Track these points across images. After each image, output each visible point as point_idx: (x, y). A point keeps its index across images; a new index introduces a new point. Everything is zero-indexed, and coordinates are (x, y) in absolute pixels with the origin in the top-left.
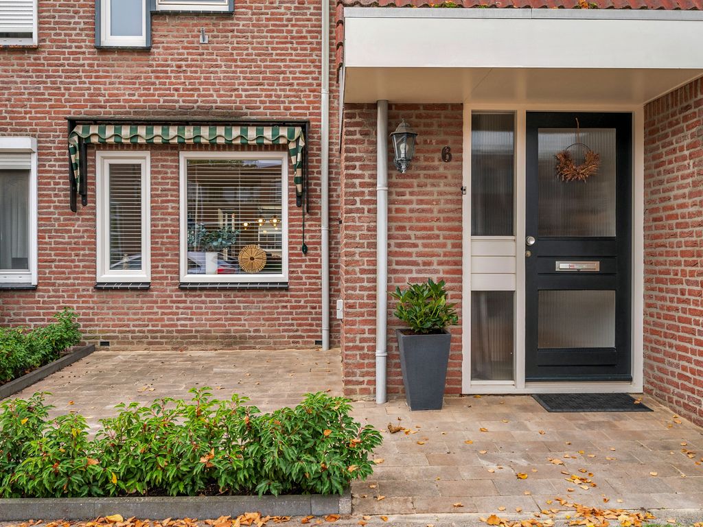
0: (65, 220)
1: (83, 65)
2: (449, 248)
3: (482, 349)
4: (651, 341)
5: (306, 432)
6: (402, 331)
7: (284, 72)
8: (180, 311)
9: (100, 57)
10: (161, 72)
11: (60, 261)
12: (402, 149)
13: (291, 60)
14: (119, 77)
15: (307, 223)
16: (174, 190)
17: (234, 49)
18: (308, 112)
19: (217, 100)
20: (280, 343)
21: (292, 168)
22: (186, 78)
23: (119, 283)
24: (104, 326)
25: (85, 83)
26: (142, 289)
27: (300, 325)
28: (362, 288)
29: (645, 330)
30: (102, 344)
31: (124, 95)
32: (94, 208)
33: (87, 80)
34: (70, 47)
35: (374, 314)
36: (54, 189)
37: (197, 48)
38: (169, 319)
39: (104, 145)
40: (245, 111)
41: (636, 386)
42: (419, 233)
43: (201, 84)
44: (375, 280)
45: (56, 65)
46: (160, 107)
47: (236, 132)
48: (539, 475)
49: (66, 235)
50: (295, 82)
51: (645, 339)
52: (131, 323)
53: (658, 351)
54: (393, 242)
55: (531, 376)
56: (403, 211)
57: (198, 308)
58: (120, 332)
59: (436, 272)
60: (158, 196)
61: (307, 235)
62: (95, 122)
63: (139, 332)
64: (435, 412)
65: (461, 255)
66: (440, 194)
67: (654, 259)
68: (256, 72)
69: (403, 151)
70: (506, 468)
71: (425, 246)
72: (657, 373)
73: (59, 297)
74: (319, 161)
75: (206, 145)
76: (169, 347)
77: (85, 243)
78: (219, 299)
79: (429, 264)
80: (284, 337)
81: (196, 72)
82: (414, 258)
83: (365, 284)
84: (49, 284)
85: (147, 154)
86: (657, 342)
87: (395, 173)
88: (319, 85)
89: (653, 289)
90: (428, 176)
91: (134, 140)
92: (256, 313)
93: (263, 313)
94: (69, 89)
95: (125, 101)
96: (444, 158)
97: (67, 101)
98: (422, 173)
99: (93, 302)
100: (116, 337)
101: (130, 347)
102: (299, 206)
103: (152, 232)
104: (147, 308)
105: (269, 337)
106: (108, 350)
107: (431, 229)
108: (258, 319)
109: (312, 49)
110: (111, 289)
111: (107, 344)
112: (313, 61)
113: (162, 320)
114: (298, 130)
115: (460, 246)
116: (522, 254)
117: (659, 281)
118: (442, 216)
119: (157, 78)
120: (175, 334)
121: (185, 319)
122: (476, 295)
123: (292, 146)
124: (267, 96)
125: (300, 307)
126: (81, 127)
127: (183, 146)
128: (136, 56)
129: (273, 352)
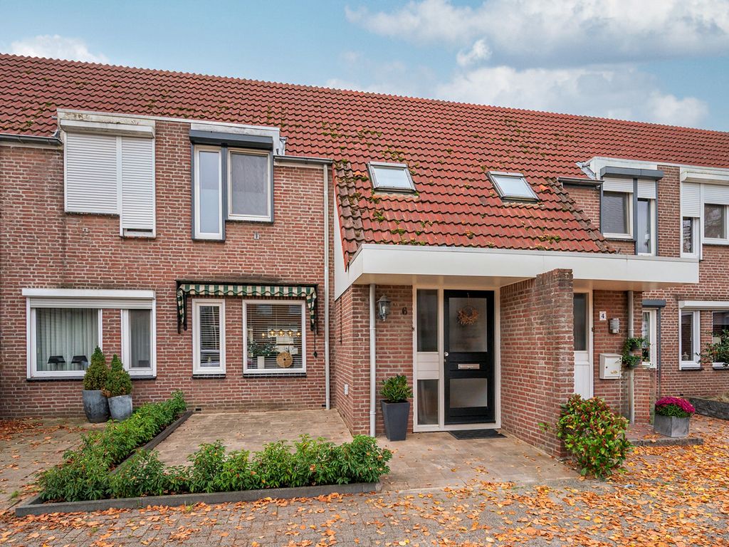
0: (173, 338)
1: (184, 249)
2: (406, 359)
3: (422, 408)
4: (504, 403)
5: (360, 454)
6: (385, 401)
7: (303, 257)
8: (244, 390)
9: (195, 245)
10: (231, 254)
11: (170, 362)
12: (384, 309)
13: (307, 250)
14: (206, 257)
15: (317, 340)
16: (239, 321)
17: (274, 243)
18: (316, 279)
19: (265, 271)
20: (302, 407)
21: (308, 310)
22: (246, 258)
23: (206, 375)
24: (198, 399)
25: (185, 259)
26: (221, 378)
27: (313, 396)
28: (362, 379)
29: (502, 398)
30: (197, 410)
31: (209, 267)
32: (191, 332)
33: (186, 258)
34: (176, 239)
35: (369, 392)
36: (167, 321)
37: (253, 242)
38: (237, 395)
39: (198, 296)
40: (281, 277)
41: (497, 425)
42: (390, 351)
43: (255, 262)
44: (369, 375)
45: (167, 249)
46: (231, 274)
47: (277, 289)
48: (461, 469)
49: (174, 348)
50: (309, 262)
51: (502, 402)
52: (215, 398)
53: (509, 408)
54: (378, 355)
55: (447, 422)
56: (383, 340)
57: (254, 388)
58: (207, 403)
59: (400, 370)
60: (230, 325)
61: (317, 347)
62: (192, 283)
63: (219, 402)
64: (403, 442)
65: (412, 362)
66: (402, 331)
67: (506, 363)
68: (287, 256)
69: (384, 310)
70: (446, 467)
71: (394, 357)
72: (508, 419)
73: (170, 383)
74: (324, 306)
75: (259, 297)
76: (238, 410)
77: (185, 352)
78: (267, 383)
79: (397, 366)
80: (304, 403)
81: (252, 255)
82: (389, 364)
83: (364, 377)
84: (163, 376)
85: (223, 301)
86: (508, 404)
87: (378, 320)
88: (323, 264)
89: (506, 378)
90: (395, 322)
91: (216, 293)
92: (288, 390)
93: (292, 391)
94: (175, 263)
95: (210, 270)
96: (403, 313)
97: (174, 270)
98: (392, 320)
99: (191, 386)
100: (205, 406)
101: (214, 411)
102: (312, 330)
103: (226, 345)
104: (224, 389)
105: (296, 404)
106: (200, 413)
107: (397, 349)
108: (290, 394)
109: (319, 244)
110: (202, 378)
111: (200, 410)
112: (319, 251)
113: (234, 395)
114: (312, 289)
115: (412, 357)
116: (442, 360)
117: (508, 374)
118: (402, 342)
119: (229, 257)
120: (241, 403)
121: (247, 394)
122: (419, 381)
123: (308, 298)
124: (293, 270)
125: (313, 386)
126: (184, 285)
127: (245, 297)
128: (216, 245)
129: (299, 412)
